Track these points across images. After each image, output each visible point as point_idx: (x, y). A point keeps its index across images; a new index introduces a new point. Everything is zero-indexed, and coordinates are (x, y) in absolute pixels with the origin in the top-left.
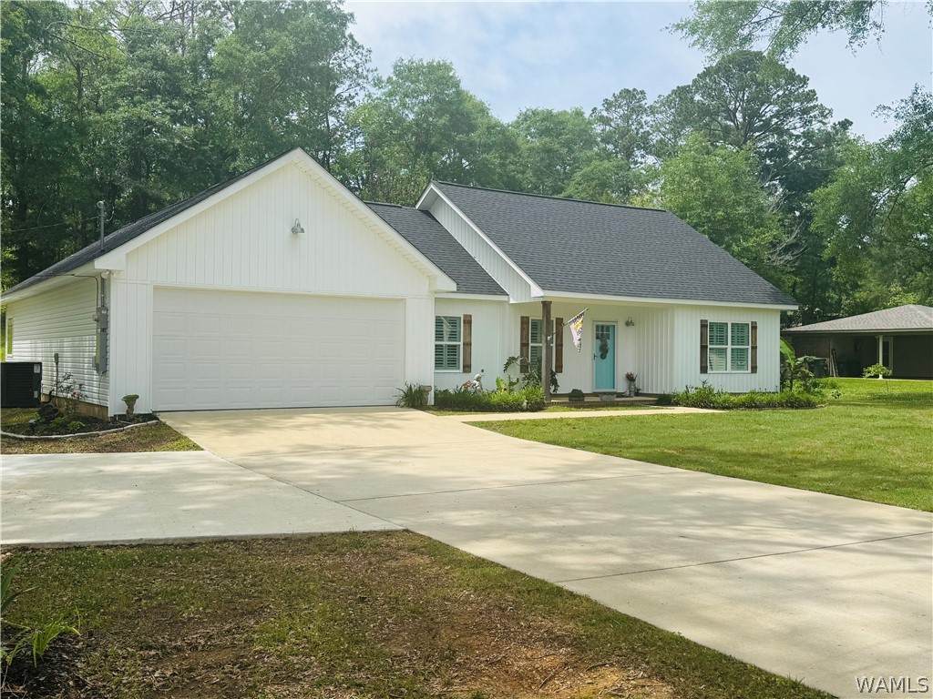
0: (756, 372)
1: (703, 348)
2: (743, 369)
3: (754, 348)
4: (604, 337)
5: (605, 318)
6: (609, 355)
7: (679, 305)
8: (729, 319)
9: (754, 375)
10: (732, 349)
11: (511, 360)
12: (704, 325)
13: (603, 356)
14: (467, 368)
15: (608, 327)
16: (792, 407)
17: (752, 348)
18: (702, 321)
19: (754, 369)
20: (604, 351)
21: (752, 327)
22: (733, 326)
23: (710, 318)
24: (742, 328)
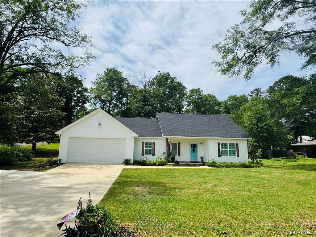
0: (239, 157)
1: (219, 150)
2: (234, 156)
3: (238, 150)
4: (194, 147)
5: (194, 142)
6: (195, 152)
7: (209, 139)
8: (228, 142)
9: (238, 158)
10: (229, 150)
11: (164, 153)
12: (219, 144)
13: (194, 152)
14: (154, 155)
15: (195, 145)
16: (243, 167)
17: (237, 150)
18: (218, 143)
19: (238, 156)
20: (194, 151)
21: (237, 144)
22: (230, 144)
23: (221, 142)
24: (234, 144)
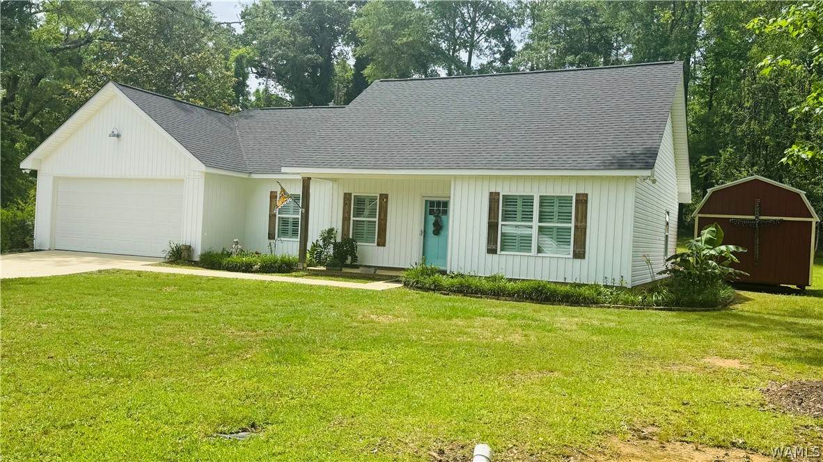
4: (436, 213)
5: (438, 195)
6: (442, 232)
7: (455, 177)
8: (538, 191)
10: (540, 227)
13: (435, 232)
15: (443, 204)
17: (576, 227)
18: (490, 193)
19: (580, 254)
20: (436, 227)
21: (578, 200)
22: (542, 199)
23: (505, 190)
24: (564, 200)
